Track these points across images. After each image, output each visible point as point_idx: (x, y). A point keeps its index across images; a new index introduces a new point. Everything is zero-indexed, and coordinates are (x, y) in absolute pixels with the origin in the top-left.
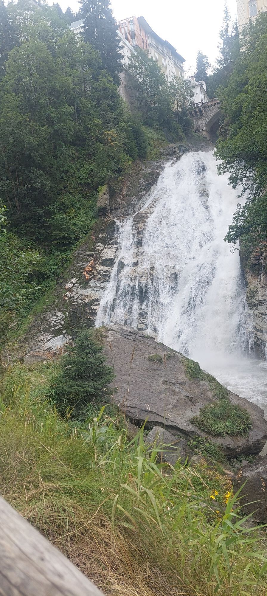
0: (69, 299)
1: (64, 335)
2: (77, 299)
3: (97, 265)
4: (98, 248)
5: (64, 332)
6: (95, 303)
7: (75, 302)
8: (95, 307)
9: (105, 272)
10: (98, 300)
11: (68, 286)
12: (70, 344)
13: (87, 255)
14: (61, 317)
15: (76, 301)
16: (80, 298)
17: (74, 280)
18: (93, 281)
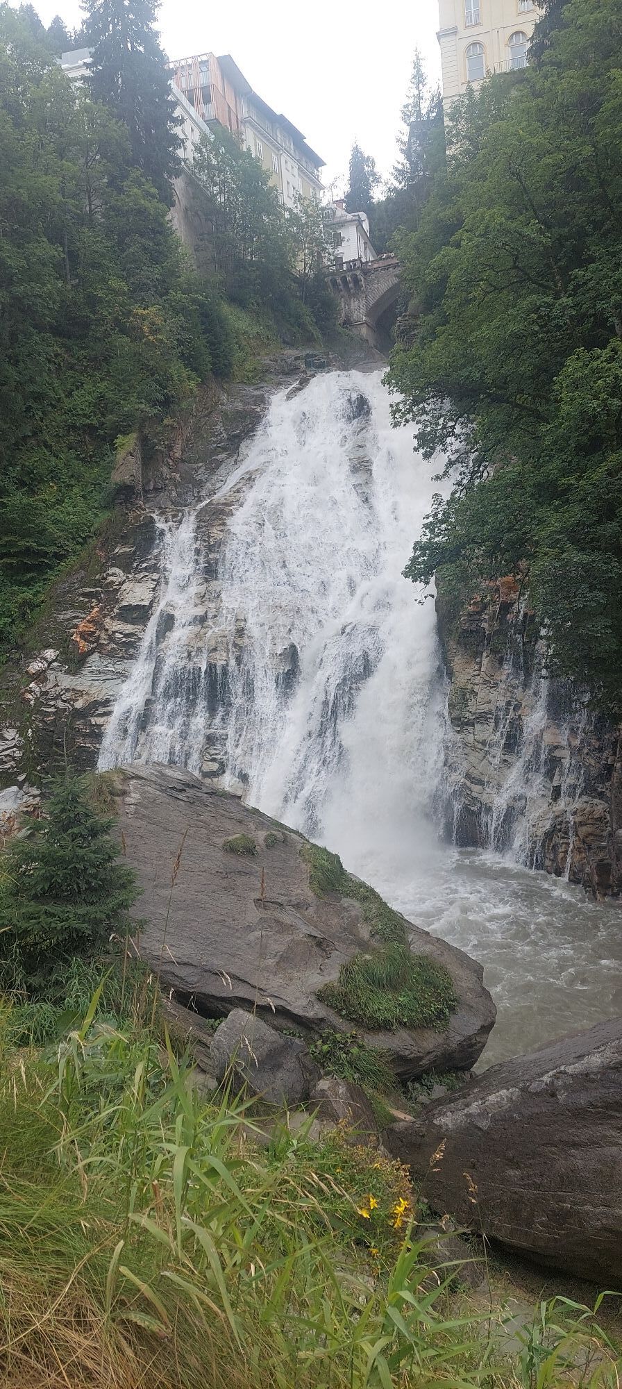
0: (37, 699)
1: (20, 786)
2: (55, 699)
3: (108, 620)
4: (111, 578)
5: (21, 778)
6: (101, 711)
7: (51, 706)
8: (100, 721)
9: (127, 635)
10: (106, 703)
11: (35, 667)
12: (36, 808)
13: (85, 595)
14: (14, 742)
15: (52, 703)
16: (64, 697)
17: (50, 654)
18: (96, 656)
